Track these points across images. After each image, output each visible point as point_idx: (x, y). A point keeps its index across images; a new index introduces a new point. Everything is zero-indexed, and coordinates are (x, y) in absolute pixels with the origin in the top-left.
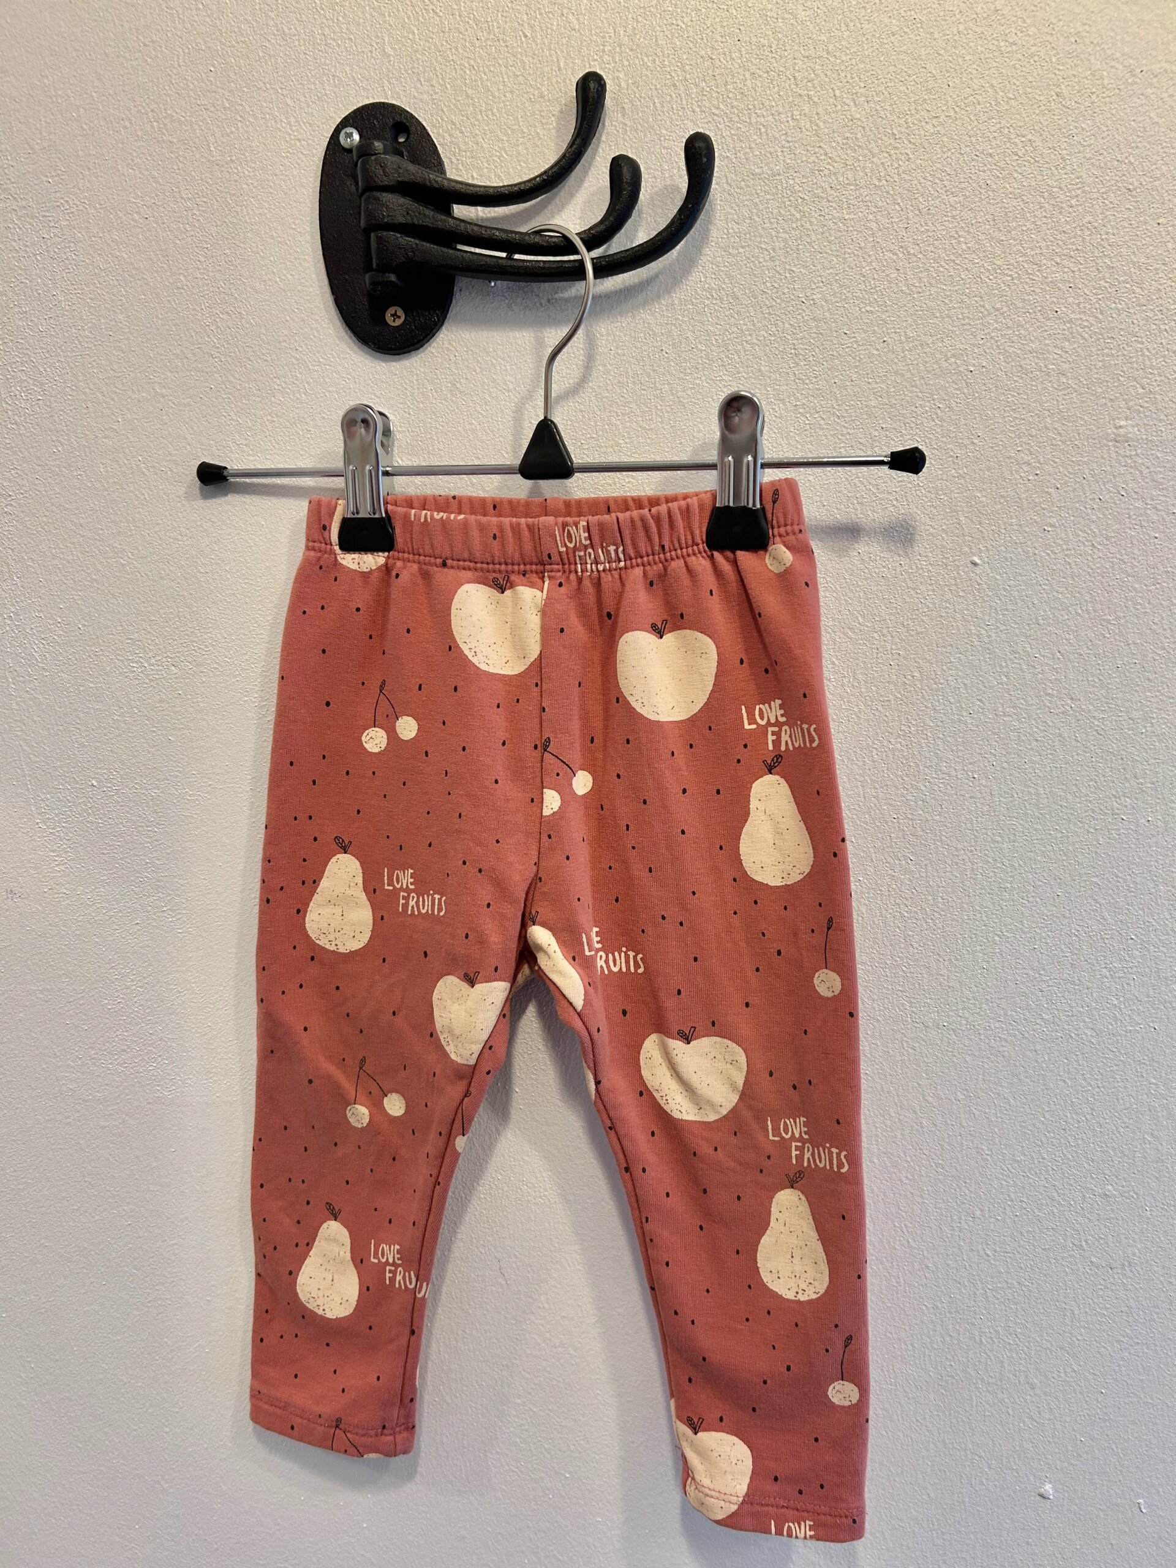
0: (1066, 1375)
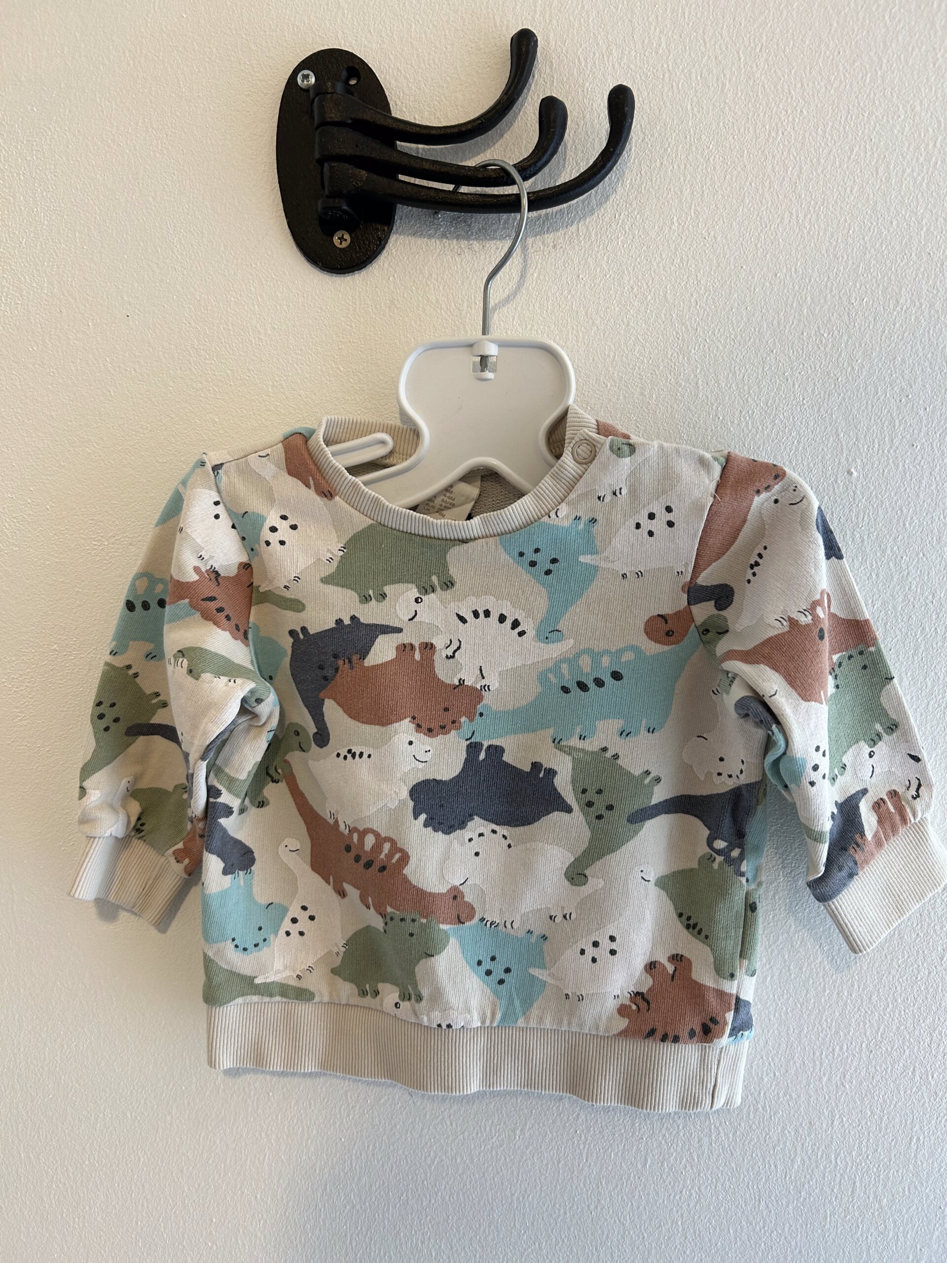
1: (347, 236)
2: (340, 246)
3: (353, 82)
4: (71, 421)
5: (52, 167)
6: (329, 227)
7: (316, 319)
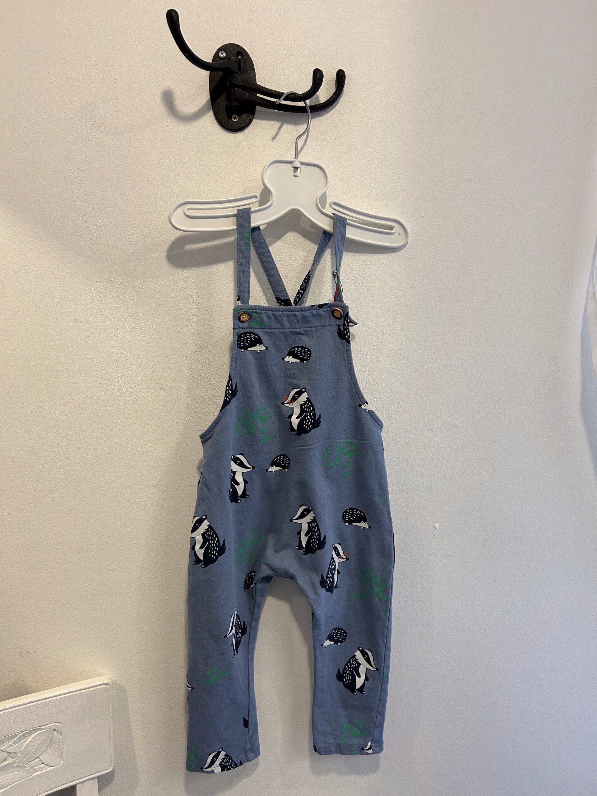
0: (443, 486)
1: (237, 117)
2: (235, 121)
3: (240, 57)
4: (121, 186)
5: (115, 80)
6: (230, 113)
7: (224, 149)
